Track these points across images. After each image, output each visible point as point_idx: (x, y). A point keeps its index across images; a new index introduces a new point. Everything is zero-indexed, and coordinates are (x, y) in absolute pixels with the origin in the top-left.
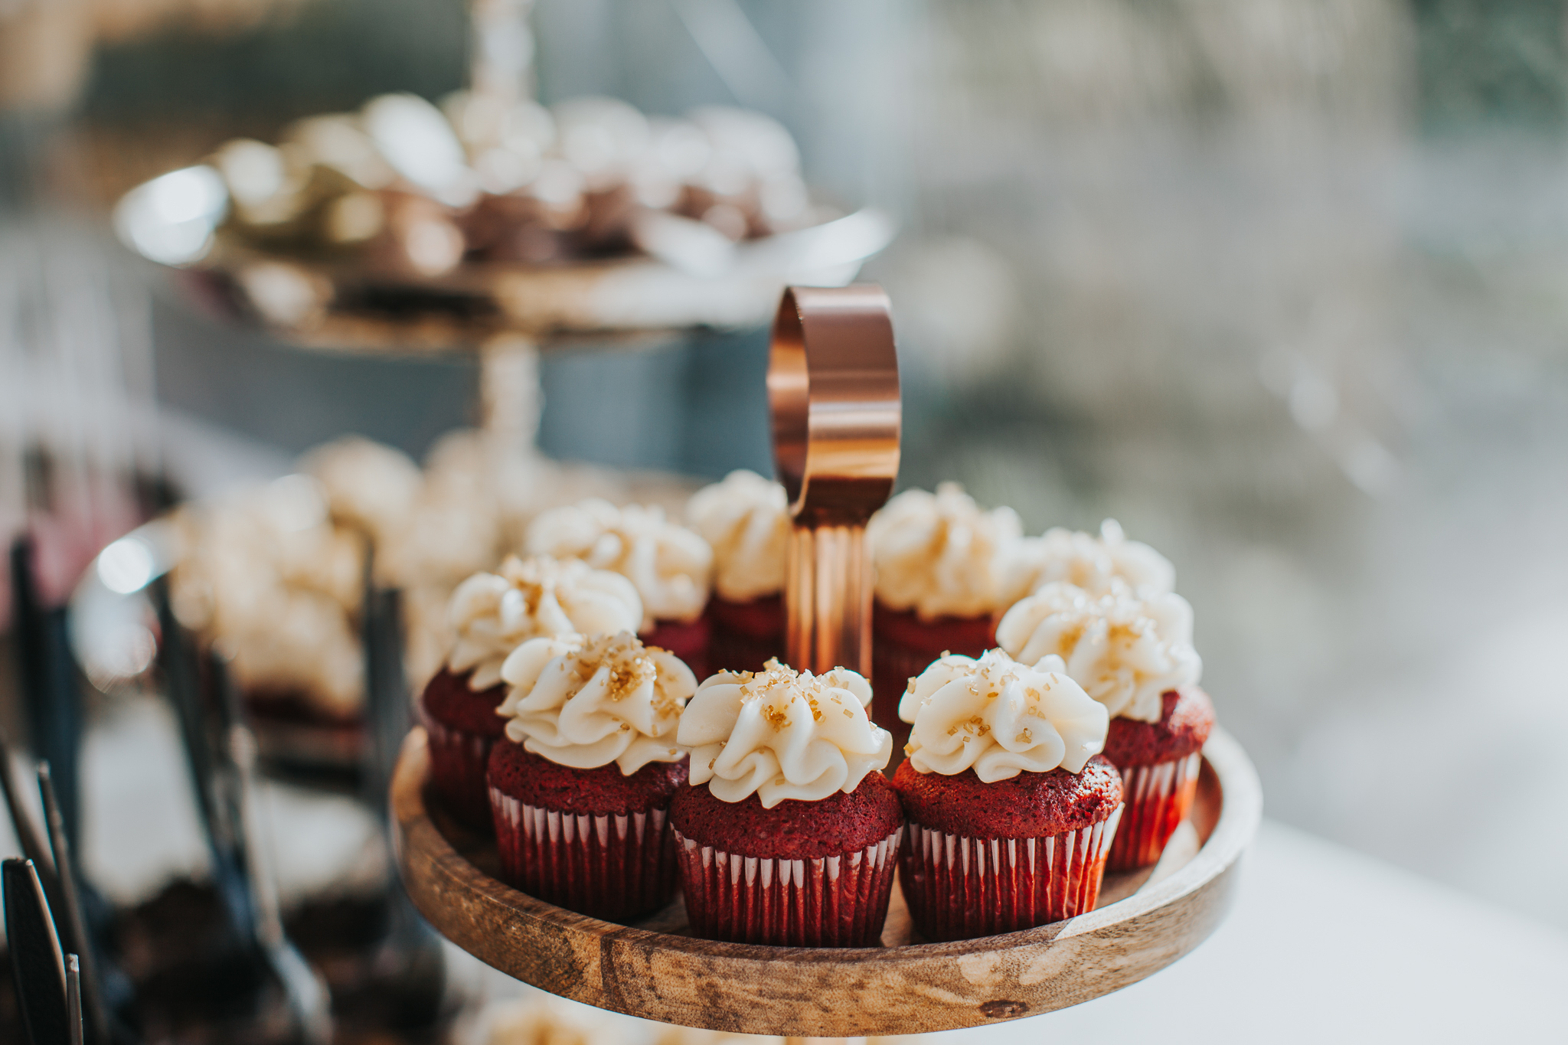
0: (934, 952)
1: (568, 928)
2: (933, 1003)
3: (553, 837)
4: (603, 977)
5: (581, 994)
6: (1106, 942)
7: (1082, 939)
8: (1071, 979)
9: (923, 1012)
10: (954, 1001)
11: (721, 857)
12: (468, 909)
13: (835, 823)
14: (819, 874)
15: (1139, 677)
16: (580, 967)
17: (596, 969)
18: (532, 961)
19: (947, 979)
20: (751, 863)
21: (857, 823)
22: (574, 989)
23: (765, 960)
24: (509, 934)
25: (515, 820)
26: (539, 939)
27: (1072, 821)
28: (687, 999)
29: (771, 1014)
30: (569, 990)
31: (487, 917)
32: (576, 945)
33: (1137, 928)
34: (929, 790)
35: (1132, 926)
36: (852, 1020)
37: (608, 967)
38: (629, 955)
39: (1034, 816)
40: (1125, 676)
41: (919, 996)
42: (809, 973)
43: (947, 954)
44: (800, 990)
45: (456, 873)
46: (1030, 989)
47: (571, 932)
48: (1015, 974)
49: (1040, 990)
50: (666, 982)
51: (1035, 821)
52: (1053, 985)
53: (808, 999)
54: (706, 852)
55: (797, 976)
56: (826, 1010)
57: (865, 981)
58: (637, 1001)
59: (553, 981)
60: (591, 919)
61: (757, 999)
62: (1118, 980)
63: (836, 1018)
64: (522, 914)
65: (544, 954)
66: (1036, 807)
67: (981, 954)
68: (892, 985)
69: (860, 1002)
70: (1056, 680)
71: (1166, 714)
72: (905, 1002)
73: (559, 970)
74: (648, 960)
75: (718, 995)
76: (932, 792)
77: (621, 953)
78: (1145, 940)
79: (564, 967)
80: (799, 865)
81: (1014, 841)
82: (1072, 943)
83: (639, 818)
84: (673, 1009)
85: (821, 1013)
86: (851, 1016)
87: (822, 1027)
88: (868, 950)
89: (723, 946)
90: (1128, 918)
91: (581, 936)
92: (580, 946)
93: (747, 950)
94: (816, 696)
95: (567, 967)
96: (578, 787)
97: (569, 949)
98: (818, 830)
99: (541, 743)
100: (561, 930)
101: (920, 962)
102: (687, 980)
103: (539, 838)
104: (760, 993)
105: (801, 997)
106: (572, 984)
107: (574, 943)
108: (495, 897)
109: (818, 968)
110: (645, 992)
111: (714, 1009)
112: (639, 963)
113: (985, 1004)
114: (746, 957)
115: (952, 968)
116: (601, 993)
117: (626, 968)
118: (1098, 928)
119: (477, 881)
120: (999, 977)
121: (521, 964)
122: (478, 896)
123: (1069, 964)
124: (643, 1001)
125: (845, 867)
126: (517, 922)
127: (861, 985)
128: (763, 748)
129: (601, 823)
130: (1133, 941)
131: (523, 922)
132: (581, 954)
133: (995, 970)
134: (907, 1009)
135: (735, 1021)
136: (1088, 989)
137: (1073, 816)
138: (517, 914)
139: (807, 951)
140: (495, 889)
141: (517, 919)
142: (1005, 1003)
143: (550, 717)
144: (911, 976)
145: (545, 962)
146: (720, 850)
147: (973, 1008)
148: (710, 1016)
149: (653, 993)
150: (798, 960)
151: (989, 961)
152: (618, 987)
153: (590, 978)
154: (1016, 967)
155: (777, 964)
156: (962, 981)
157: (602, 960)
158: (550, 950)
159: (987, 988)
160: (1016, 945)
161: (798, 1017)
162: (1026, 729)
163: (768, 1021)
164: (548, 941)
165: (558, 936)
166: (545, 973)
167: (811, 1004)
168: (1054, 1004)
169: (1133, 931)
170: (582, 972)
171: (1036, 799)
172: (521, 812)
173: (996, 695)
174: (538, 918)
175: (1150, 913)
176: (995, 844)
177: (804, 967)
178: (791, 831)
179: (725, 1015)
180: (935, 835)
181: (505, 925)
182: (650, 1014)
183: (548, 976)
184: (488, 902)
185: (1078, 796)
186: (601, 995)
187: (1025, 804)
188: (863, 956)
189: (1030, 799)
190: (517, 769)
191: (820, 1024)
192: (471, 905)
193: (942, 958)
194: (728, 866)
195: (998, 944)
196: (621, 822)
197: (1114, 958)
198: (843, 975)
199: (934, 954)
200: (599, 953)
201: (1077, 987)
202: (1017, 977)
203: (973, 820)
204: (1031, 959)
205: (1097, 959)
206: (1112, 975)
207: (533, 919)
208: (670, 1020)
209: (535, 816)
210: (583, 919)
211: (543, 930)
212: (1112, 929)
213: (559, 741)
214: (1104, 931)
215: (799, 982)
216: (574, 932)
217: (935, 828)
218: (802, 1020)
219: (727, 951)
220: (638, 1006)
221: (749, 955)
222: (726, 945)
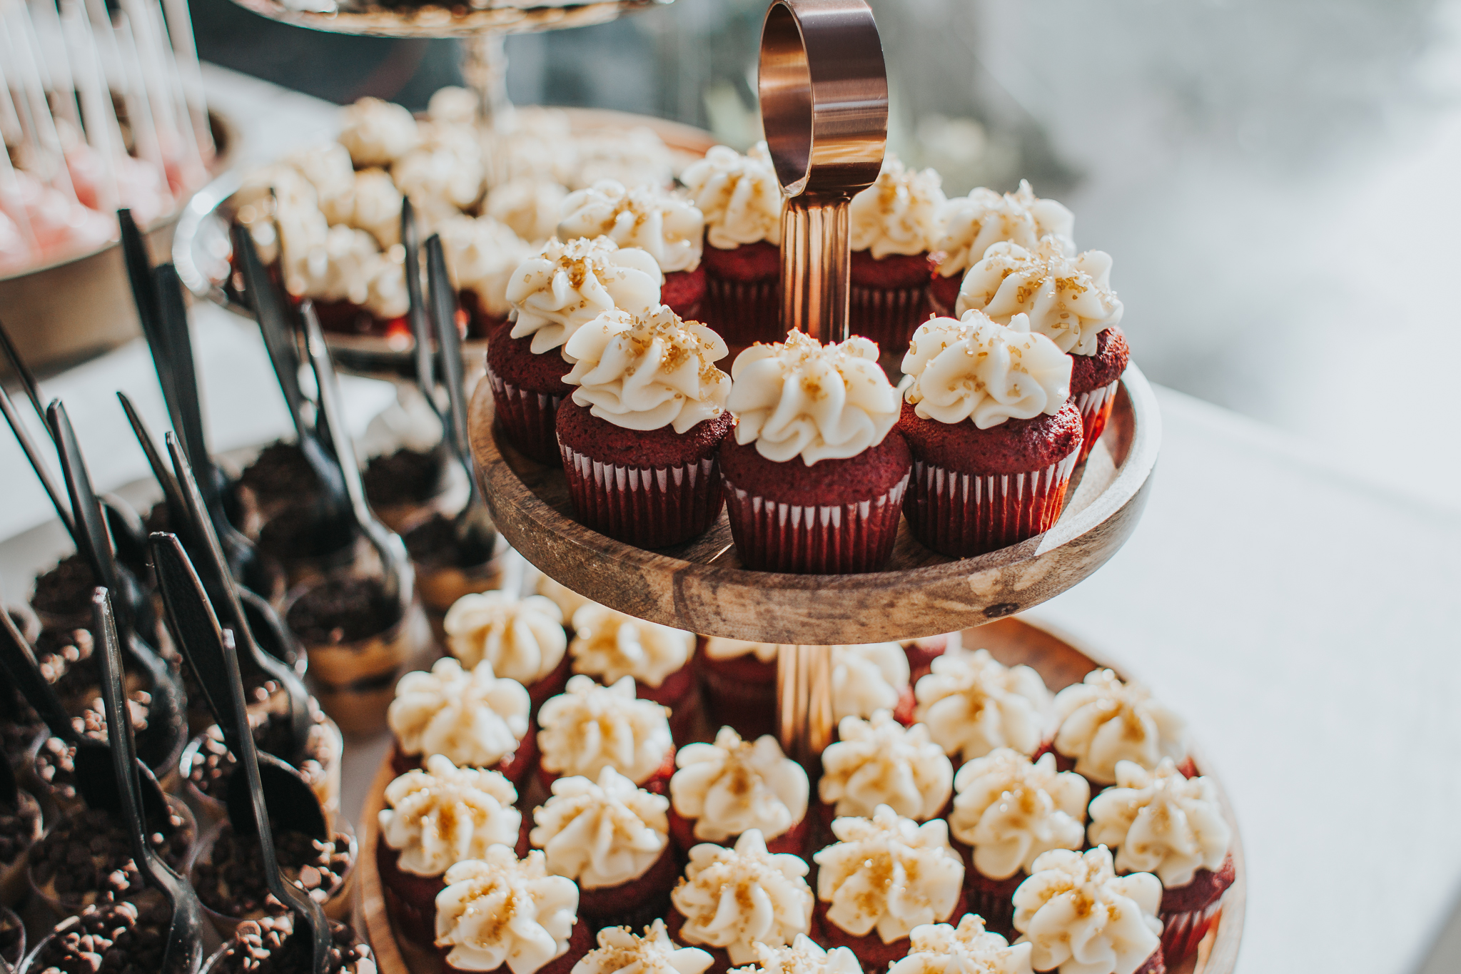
0: (949, 572)
1: (644, 568)
2: (947, 612)
3: (621, 487)
4: (675, 605)
5: (655, 617)
6: (1077, 549)
7: (1061, 550)
8: (1051, 581)
9: (939, 619)
10: (964, 610)
11: (770, 506)
12: (552, 547)
13: (866, 474)
14: (852, 517)
15: (1082, 321)
16: (655, 597)
17: (669, 599)
18: (612, 590)
19: (960, 593)
20: (796, 511)
21: (882, 472)
22: (650, 613)
23: (813, 589)
24: (590, 569)
25: (586, 472)
26: (618, 575)
27: (1052, 456)
28: (748, 622)
29: (817, 630)
30: (645, 614)
31: (569, 555)
32: (651, 581)
33: (1098, 534)
34: (932, 434)
35: (1095, 533)
36: (884, 631)
37: (680, 598)
38: (697, 587)
39: (1024, 456)
40: (1073, 322)
41: (937, 609)
42: (849, 599)
43: (960, 574)
44: (842, 611)
45: (538, 516)
46: (1022, 592)
47: (646, 571)
48: (1011, 584)
49: (1028, 592)
50: (730, 609)
51: (1025, 460)
52: (1037, 587)
53: (848, 618)
54: (757, 501)
55: (840, 601)
56: (863, 625)
57: (895, 601)
58: (704, 623)
59: (631, 606)
60: (661, 556)
61: (806, 620)
62: (1083, 572)
63: (870, 630)
64: (602, 555)
65: (622, 586)
66: (1025, 448)
67: (986, 571)
68: (916, 602)
69: (891, 617)
70: (1035, 340)
71: (1100, 350)
72: (927, 614)
73: (636, 598)
74: (714, 592)
75: (774, 618)
76: (935, 437)
77: (690, 588)
78: (1102, 542)
79: (641, 597)
80: (837, 511)
81: (1007, 477)
82: (1053, 554)
83: (692, 469)
84: (735, 629)
85: (859, 627)
86: (883, 628)
87: (859, 637)
88: (894, 574)
89: (776, 578)
90: (1092, 527)
91: (655, 574)
92: (654, 581)
93: (797, 581)
94: (842, 367)
95: (643, 597)
96: (640, 445)
97: (645, 583)
98: (852, 481)
99: (604, 410)
100: (638, 569)
101: (939, 583)
102: (748, 607)
103: (608, 487)
104: (810, 615)
105: (844, 617)
106: (648, 610)
107: (649, 579)
108: (577, 540)
109: (857, 594)
110: (712, 617)
111: (771, 629)
112: (706, 595)
113: (987, 609)
114: (797, 588)
115: (964, 585)
116: (673, 616)
117: (695, 599)
118: (1072, 539)
119: (557, 524)
120: (999, 588)
121: (602, 592)
122: (562, 538)
123: (1050, 570)
124: (710, 623)
125: (873, 508)
126: (598, 561)
127: (892, 605)
128: (803, 416)
129: (661, 475)
130: (1095, 544)
131: (603, 560)
132: (655, 588)
133: (996, 582)
134: (928, 619)
135: (787, 636)
136: (1062, 585)
137: (1053, 453)
138: (597, 554)
139: (846, 578)
140: (574, 532)
141: (598, 558)
142: (1002, 605)
143: (613, 389)
144: (932, 594)
145: (623, 592)
146: (770, 500)
147: (978, 613)
148: (767, 633)
149: (718, 618)
150: (841, 587)
151: (992, 576)
152: (688, 613)
153: (663, 605)
154: (1012, 578)
155: (823, 592)
156: (971, 594)
157: (674, 592)
158: (628, 584)
159: (990, 597)
160: (1012, 561)
161: (840, 631)
162: (1016, 385)
163: (815, 635)
164: (626, 577)
165: (635, 573)
166: (623, 600)
167: (851, 621)
168: (1037, 601)
169: (1095, 537)
170: (657, 601)
171: (1025, 442)
172: (591, 466)
173: (986, 354)
174: (617, 558)
175: (1107, 521)
176: (991, 480)
177: (846, 593)
178: (831, 485)
179: (779, 633)
180: (940, 472)
181: (587, 563)
182: (715, 632)
183: (626, 602)
184: (571, 543)
185: (1056, 435)
186: (674, 618)
187: (1016, 446)
188: (892, 580)
189: (1020, 441)
190: (586, 431)
191: (857, 635)
192: (555, 545)
193: (956, 578)
194: (776, 512)
195: (998, 561)
196: (678, 473)
197: (1081, 559)
198: (878, 598)
199: (949, 575)
200: (671, 587)
201: (1054, 586)
202: (1013, 585)
203: (974, 461)
204: (1023, 571)
205: (1070, 562)
206: (1078, 573)
207: (612, 559)
208: (733, 637)
209: (603, 471)
210: (654, 557)
211: (621, 568)
212: (1082, 538)
213: (622, 409)
214: (1076, 541)
215: (841, 605)
216: (649, 571)
217: (937, 466)
218: (843, 633)
219: (780, 583)
220: (705, 627)
221: (799, 586)
222: (778, 577)
